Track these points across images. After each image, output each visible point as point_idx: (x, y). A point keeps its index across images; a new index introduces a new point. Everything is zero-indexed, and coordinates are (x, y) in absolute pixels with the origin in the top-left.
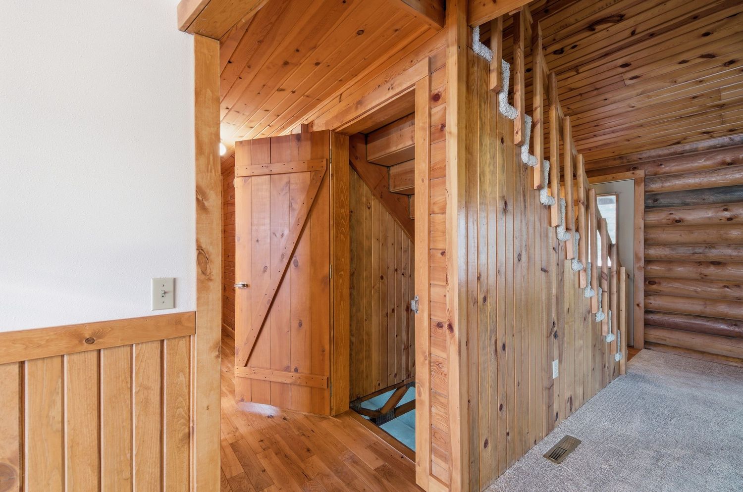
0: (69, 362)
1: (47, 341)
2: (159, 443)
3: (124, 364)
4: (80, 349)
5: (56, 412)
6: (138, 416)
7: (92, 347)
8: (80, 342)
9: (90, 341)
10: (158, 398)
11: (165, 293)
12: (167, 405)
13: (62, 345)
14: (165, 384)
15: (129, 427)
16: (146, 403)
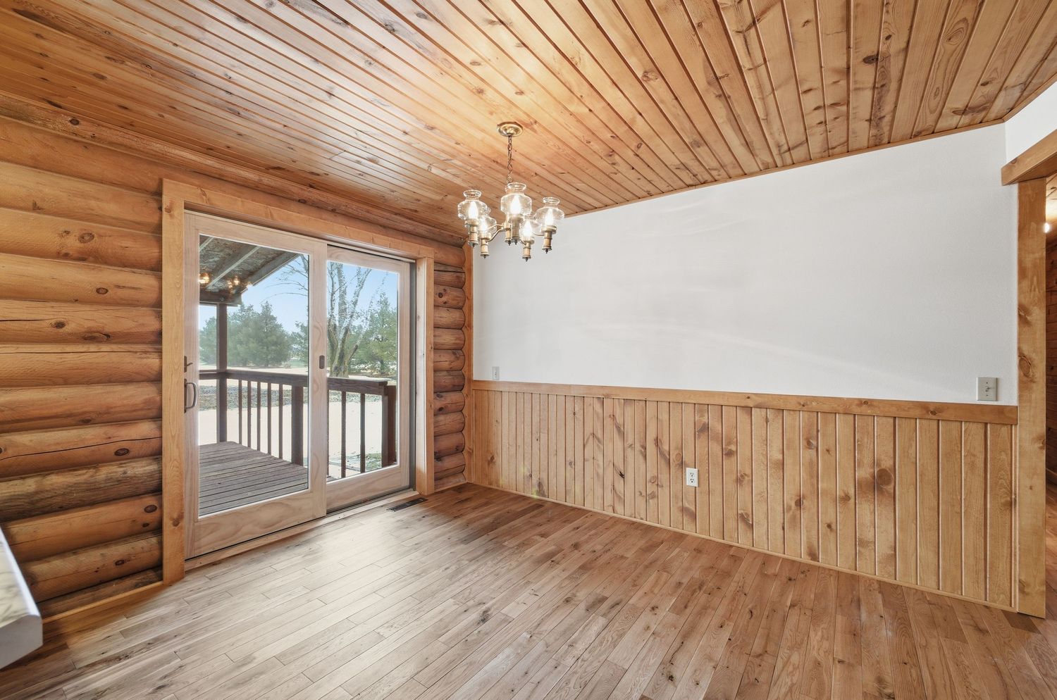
0: (920, 424)
1: (909, 408)
2: (983, 498)
3: (955, 433)
4: (927, 417)
5: (912, 451)
6: (966, 473)
7: (934, 417)
8: (927, 412)
9: (933, 413)
10: (983, 465)
11: (988, 388)
12: (991, 473)
13: (917, 412)
14: (989, 457)
15: (959, 478)
16: (972, 466)
